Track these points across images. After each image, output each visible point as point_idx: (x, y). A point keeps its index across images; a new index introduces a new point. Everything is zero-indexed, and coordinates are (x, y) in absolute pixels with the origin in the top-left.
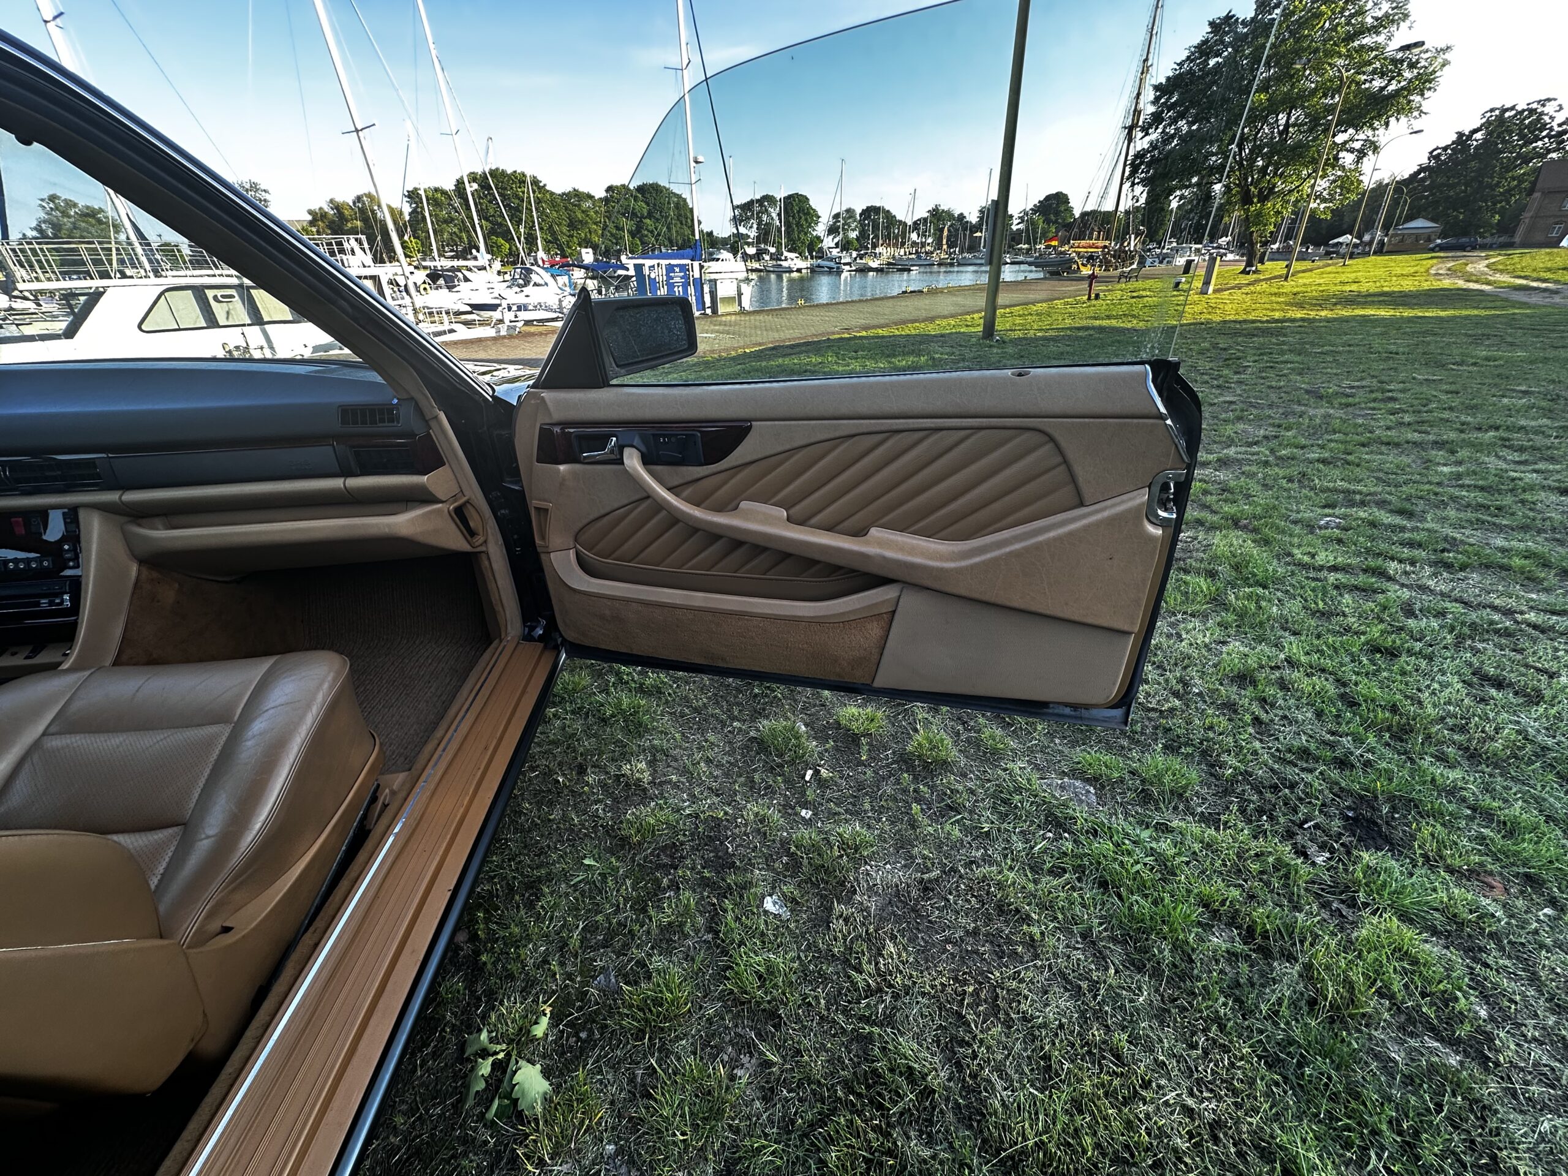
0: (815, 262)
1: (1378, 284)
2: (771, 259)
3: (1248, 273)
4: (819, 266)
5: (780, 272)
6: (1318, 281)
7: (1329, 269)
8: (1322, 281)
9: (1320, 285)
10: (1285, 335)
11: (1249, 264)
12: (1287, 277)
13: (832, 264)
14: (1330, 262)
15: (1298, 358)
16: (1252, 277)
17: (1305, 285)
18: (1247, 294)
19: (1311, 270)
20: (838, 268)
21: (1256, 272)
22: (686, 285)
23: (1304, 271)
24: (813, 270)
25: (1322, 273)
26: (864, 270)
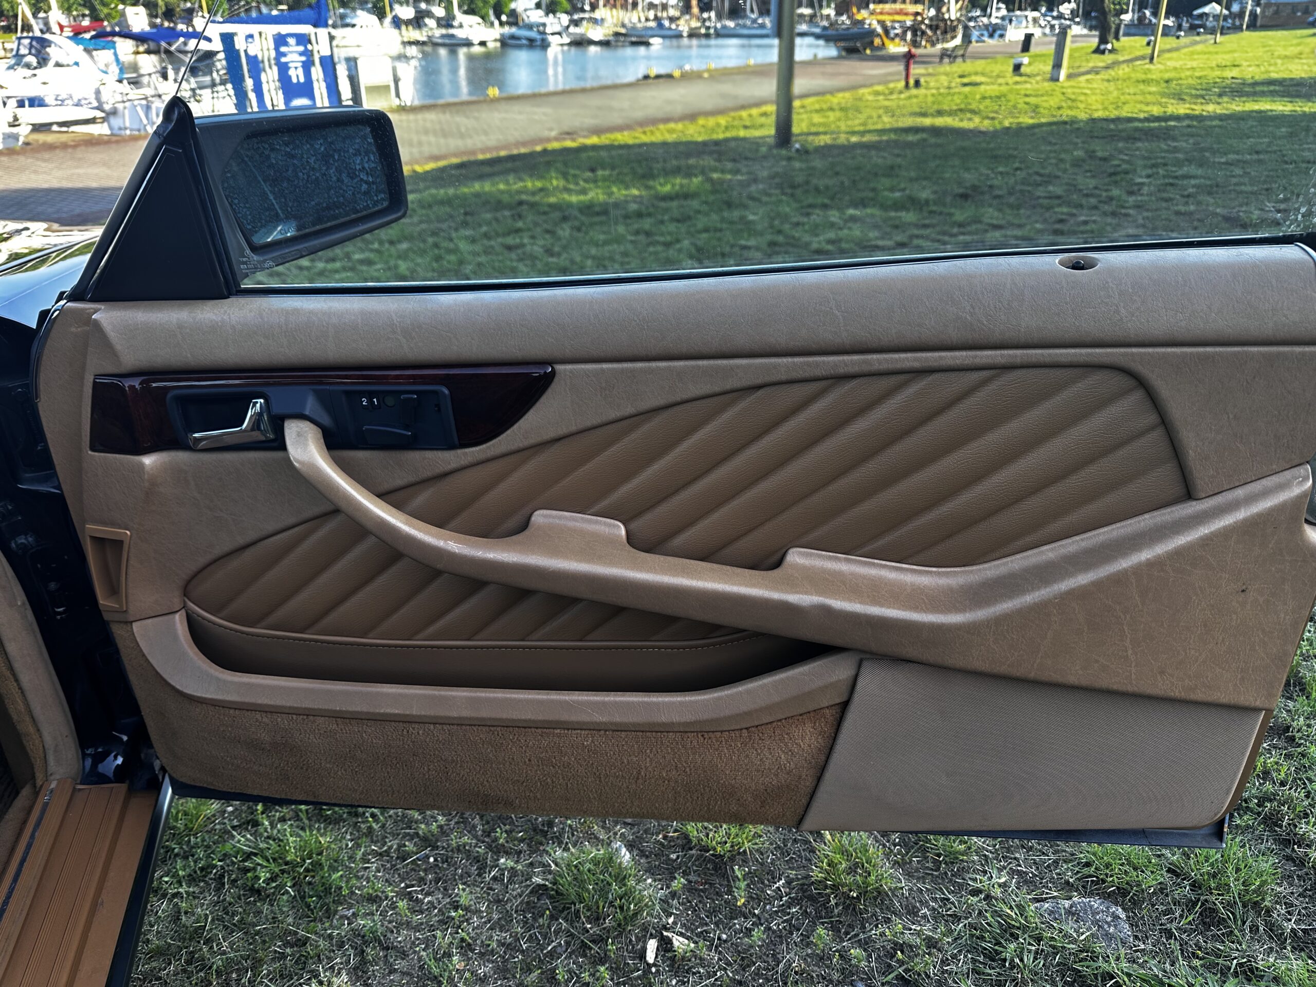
0: (507, 30)
1: (1262, 69)
2: (439, 25)
3: (1103, 52)
4: (513, 37)
5: (453, 44)
6: (1190, 64)
7: (1199, 48)
8: (1195, 64)
9: (1193, 69)
10: (1174, 139)
11: (1103, 40)
12: (1152, 59)
13: (533, 34)
14: (1198, 38)
15: (1200, 172)
16: (1108, 58)
17: (1175, 69)
18: (1108, 81)
19: (1177, 49)
20: (543, 40)
21: (1110, 51)
22: (307, 66)
23: (1169, 51)
24: (505, 42)
25: (1192, 53)
26: (580, 43)
